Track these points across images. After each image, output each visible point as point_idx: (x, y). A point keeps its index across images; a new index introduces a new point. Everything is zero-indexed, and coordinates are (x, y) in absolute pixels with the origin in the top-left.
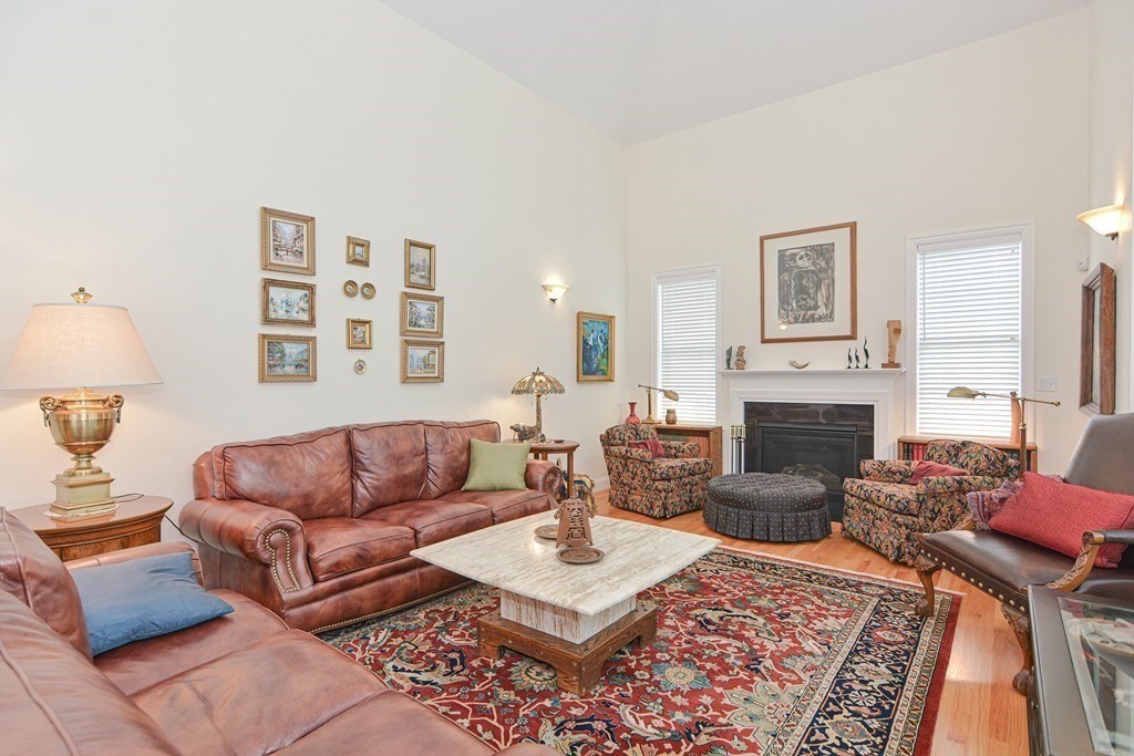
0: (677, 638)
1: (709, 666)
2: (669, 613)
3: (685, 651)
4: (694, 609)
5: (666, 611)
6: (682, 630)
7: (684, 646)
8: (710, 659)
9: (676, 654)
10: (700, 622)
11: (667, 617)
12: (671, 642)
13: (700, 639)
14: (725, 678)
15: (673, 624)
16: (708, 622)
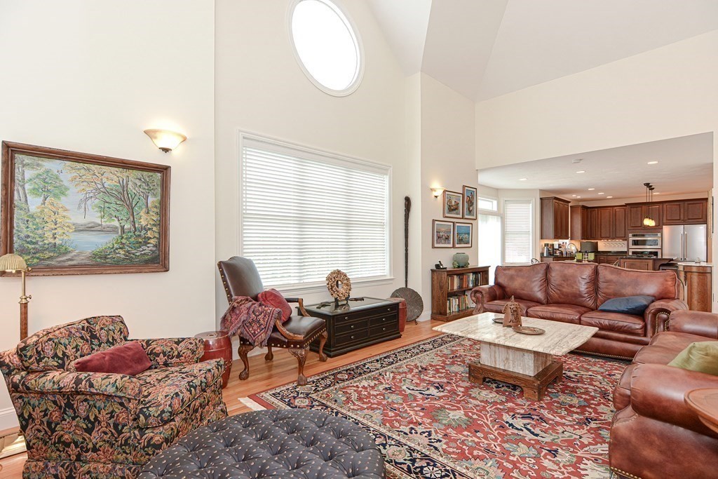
0: (457, 382)
1: (444, 371)
2: (461, 394)
3: (453, 376)
4: (444, 396)
5: (463, 396)
6: (454, 385)
7: (454, 378)
8: (442, 373)
9: (458, 375)
10: (442, 388)
11: (463, 392)
12: (460, 380)
13: (445, 380)
14: (438, 367)
15: (460, 389)
16: (437, 388)
